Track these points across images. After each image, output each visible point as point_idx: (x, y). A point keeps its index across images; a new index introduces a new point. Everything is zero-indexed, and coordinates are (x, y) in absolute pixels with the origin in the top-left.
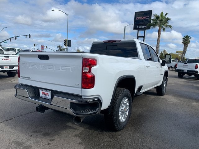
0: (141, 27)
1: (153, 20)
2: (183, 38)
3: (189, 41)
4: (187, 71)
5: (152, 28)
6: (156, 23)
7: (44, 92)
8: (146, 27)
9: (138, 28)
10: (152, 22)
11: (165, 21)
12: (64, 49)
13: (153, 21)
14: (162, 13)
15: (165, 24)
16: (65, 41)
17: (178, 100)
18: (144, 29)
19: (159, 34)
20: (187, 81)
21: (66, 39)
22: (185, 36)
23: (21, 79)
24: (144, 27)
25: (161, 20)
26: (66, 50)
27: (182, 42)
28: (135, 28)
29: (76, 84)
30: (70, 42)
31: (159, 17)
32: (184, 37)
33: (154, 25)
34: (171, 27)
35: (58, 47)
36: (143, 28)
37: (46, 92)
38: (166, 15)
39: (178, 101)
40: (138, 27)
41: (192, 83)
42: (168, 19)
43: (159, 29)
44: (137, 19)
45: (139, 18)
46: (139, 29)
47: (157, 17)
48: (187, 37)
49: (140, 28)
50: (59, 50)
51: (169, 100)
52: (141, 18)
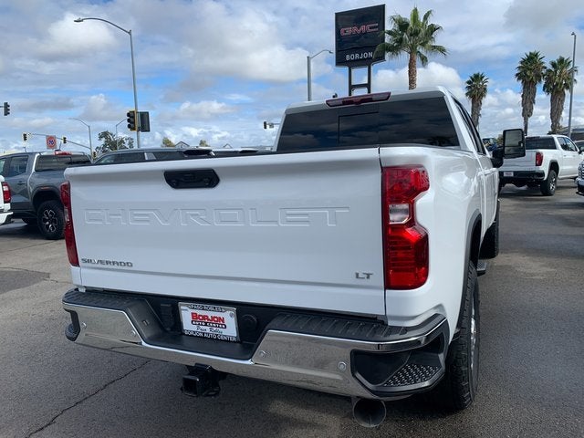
0: (357, 56)
1: (390, 33)
2: (469, 82)
3: (485, 89)
4: (512, 175)
5: (391, 57)
6: (400, 41)
7: (199, 312)
8: (371, 54)
9: (350, 61)
10: (388, 39)
11: (426, 34)
12: (122, 141)
13: (390, 37)
14: (416, 10)
15: (427, 42)
16: (131, 115)
17: (544, 266)
18: (367, 63)
19: (412, 74)
20: (517, 202)
21: (133, 109)
22: (472, 75)
23: (84, 271)
24: (365, 55)
25: (416, 33)
26: (127, 142)
27: (467, 94)
28: (340, 61)
29: (357, 275)
30: (144, 116)
31: (408, 25)
32: (469, 79)
33: (394, 49)
34: (442, 50)
35: (101, 137)
36: (364, 59)
37: (210, 314)
38: (426, 17)
39: (549, 270)
40: (348, 57)
41: (536, 206)
42: (433, 29)
43: (411, 59)
44: (342, 33)
45: (349, 31)
46: (352, 64)
47: (403, 25)
48: (477, 78)
49: (355, 61)
50: (105, 146)
51: (522, 270)
52: (355, 29)
